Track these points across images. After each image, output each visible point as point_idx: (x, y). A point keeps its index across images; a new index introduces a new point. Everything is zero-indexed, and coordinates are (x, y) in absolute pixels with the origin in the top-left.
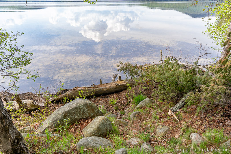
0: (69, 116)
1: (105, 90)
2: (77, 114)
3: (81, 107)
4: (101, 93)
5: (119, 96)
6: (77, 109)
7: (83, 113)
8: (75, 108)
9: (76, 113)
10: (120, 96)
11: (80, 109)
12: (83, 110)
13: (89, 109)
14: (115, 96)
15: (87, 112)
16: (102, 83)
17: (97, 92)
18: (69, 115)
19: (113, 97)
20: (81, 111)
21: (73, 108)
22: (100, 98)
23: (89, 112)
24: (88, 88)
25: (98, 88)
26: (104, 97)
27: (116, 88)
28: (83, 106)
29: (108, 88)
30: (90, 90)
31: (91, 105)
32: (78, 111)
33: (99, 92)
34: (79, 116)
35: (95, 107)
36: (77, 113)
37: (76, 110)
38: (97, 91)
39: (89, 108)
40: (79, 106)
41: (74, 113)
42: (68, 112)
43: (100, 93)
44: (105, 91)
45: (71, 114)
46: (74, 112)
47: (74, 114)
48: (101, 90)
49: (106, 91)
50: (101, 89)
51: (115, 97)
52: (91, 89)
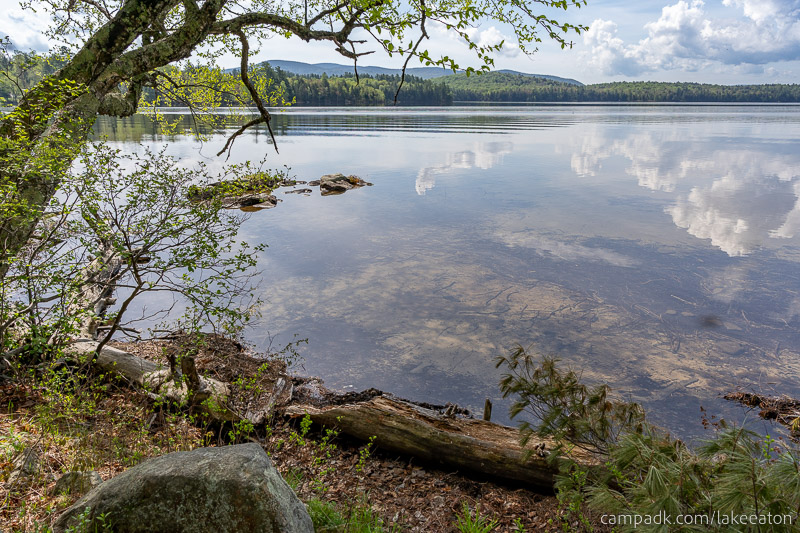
0: (156, 501)
1: (479, 454)
2: (188, 511)
3: (211, 488)
4: (460, 461)
5: (530, 514)
6: (195, 489)
7: (209, 515)
8: (190, 479)
9: (184, 504)
10: (533, 513)
11: (204, 492)
12: (214, 504)
13: (239, 510)
14: (510, 502)
15: (226, 519)
16: (492, 421)
17: (445, 451)
18: (158, 496)
19: (499, 504)
20: (204, 502)
21: (182, 477)
22: (447, 482)
23: (235, 523)
24: (420, 416)
25: (453, 434)
26: (465, 488)
27: (534, 466)
28: (219, 484)
29: (496, 452)
30: (423, 429)
31: (250, 498)
32: (194, 500)
33: (452, 455)
34: (190, 522)
35: (265, 514)
36: (189, 504)
37: (188, 488)
38: (446, 447)
39: (240, 506)
40: (206, 480)
41: (177, 500)
42: (157, 484)
43: (453, 459)
44: (478, 460)
45: (164, 497)
46: (179, 496)
47: (175, 505)
48: (465, 450)
49: (485, 461)
50: (464, 443)
51: (508, 506)
52: (428, 425)
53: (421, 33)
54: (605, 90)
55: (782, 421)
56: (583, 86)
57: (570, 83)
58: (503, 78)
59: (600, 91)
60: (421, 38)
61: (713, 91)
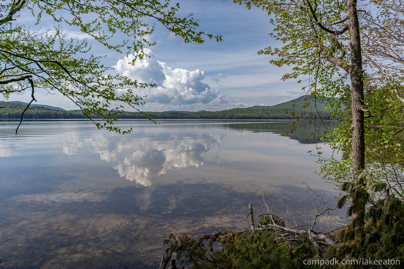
53: (32, 99)
54: (77, 113)
55: (218, 241)
56: (65, 111)
57: (58, 109)
58: (16, 106)
59: (75, 113)
60: (32, 101)
61: (127, 114)
